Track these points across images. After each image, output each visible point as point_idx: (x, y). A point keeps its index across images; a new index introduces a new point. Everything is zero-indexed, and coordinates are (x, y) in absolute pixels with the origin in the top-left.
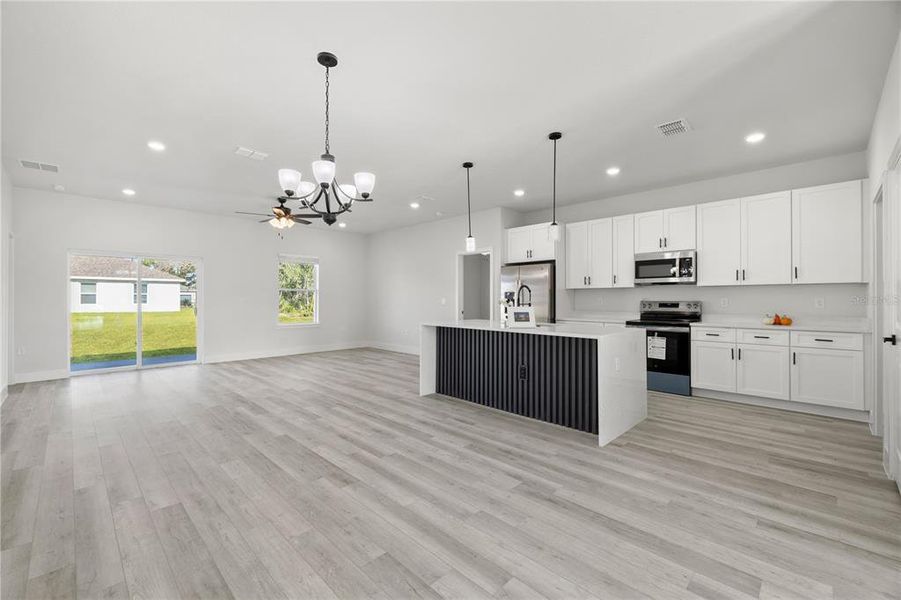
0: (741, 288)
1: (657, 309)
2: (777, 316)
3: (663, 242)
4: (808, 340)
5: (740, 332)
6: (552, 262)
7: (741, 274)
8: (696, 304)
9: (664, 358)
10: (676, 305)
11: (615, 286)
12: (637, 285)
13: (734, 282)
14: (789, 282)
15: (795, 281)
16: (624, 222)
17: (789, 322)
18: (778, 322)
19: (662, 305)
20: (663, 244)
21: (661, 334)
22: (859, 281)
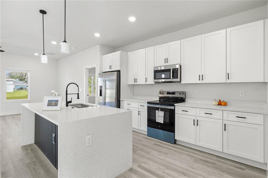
0: (202, 85)
1: (166, 95)
2: (220, 101)
3: (166, 60)
4: (232, 117)
5: (198, 110)
6: (119, 71)
7: (201, 77)
8: (183, 93)
9: (163, 123)
10: (174, 93)
11: (147, 83)
12: (156, 82)
13: (198, 82)
14: (225, 82)
15: (228, 81)
17: (225, 104)
18: (220, 104)
19: (168, 93)
20: (166, 61)
21: (162, 110)
22: (263, 81)
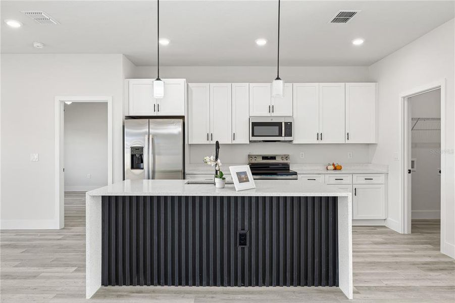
0: (319, 146)
1: (260, 161)
3: (271, 109)
6: (183, 117)
7: (320, 136)
8: (287, 157)
10: (273, 158)
11: (234, 142)
12: (251, 141)
13: (316, 142)
14: (344, 143)
15: (347, 142)
16: (241, 88)
17: (340, 168)
18: (335, 168)
19: (264, 158)
